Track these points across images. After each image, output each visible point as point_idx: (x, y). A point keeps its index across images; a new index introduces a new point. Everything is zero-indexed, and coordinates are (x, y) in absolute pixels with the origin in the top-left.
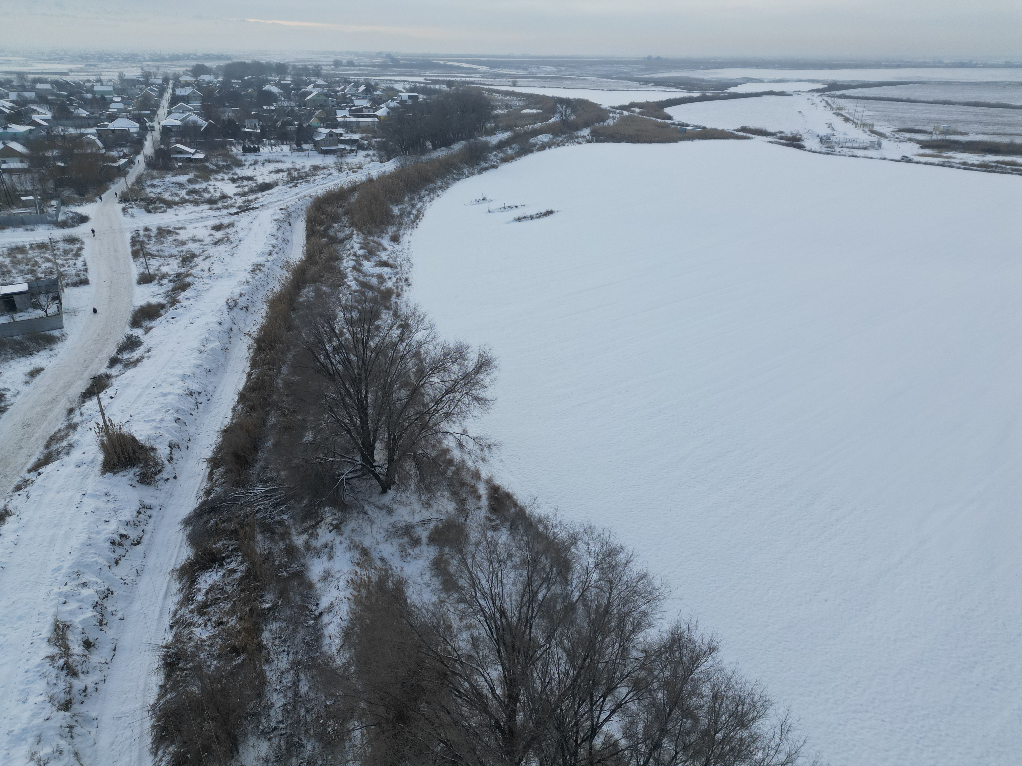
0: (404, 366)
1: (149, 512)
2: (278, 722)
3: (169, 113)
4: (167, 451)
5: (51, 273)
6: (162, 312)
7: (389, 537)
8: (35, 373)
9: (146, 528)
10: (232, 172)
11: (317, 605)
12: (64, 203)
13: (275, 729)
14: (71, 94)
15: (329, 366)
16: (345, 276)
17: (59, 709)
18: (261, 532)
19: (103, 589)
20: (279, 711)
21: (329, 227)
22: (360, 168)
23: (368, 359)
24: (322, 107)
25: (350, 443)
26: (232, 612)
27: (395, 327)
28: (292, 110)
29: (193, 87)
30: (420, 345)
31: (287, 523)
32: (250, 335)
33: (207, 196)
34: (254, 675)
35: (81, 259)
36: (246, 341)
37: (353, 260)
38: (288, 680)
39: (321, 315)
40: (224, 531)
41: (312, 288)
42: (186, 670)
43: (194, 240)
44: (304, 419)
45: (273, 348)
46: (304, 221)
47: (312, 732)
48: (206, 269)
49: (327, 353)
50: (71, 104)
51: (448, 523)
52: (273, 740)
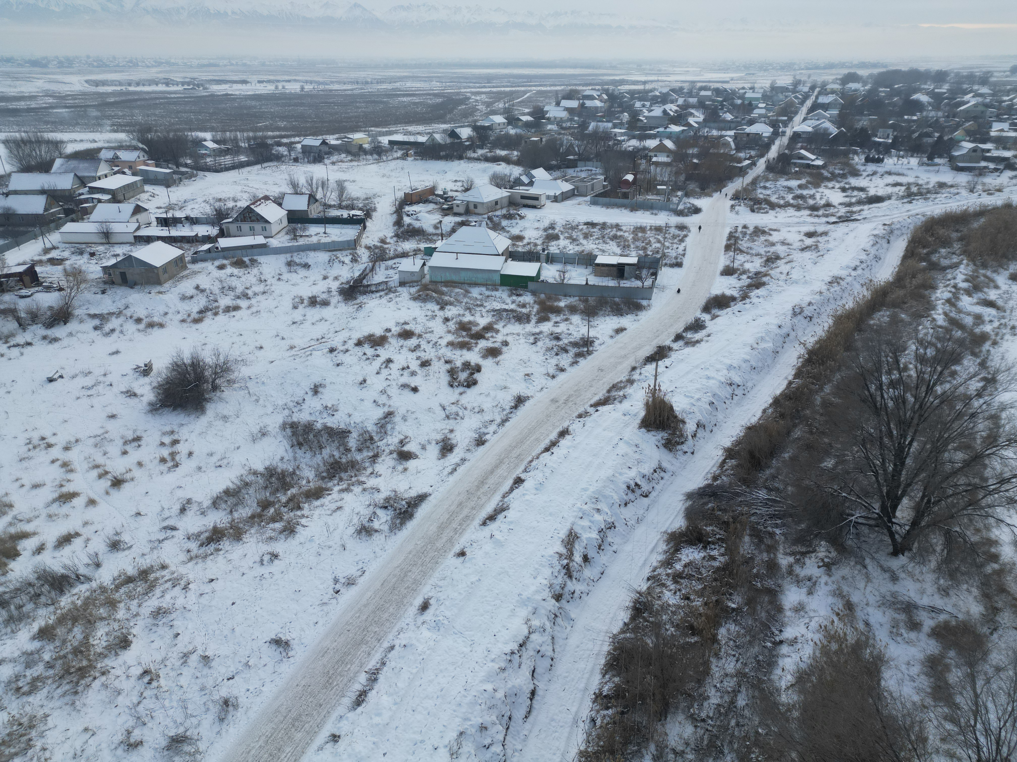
0: (971, 425)
1: (662, 474)
2: (708, 716)
3: (805, 119)
4: (694, 428)
5: (657, 252)
6: (732, 304)
7: (883, 604)
8: (620, 331)
9: (656, 486)
10: (845, 181)
11: (781, 631)
12: (687, 195)
13: (703, 720)
14: (724, 100)
15: (879, 399)
16: (934, 308)
17: (553, 597)
18: (751, 535)
19: (610, 520)
20: (713, 707)
21: (935, 251)
22: (999, 190)
23: (928, 404)
24: (975, 118)
25: (872, 487)
26: (700, 594)
27: (976, 379)
28: (937, 120)
29: (837, 95)
30: (1003, 407)
31: (777, 538)
32: (804, 345)
33: (811, 202)
34: (701, 661)
35: (683, 244)
36: (799, 349)
37: (950, 292)
38: (730, 684)
39: (889, 343)
40: (718, 518)
41: (888, 313)
42: (648, 621)
43: (783, 243)
44: (830, 444)
45: (823, 363)
46: (906, 240)
47: (736, 746)
48: (785, 272)
49: (881, 385)
50: (722, 109)
51: (965, 626)
52: (699, 730)
